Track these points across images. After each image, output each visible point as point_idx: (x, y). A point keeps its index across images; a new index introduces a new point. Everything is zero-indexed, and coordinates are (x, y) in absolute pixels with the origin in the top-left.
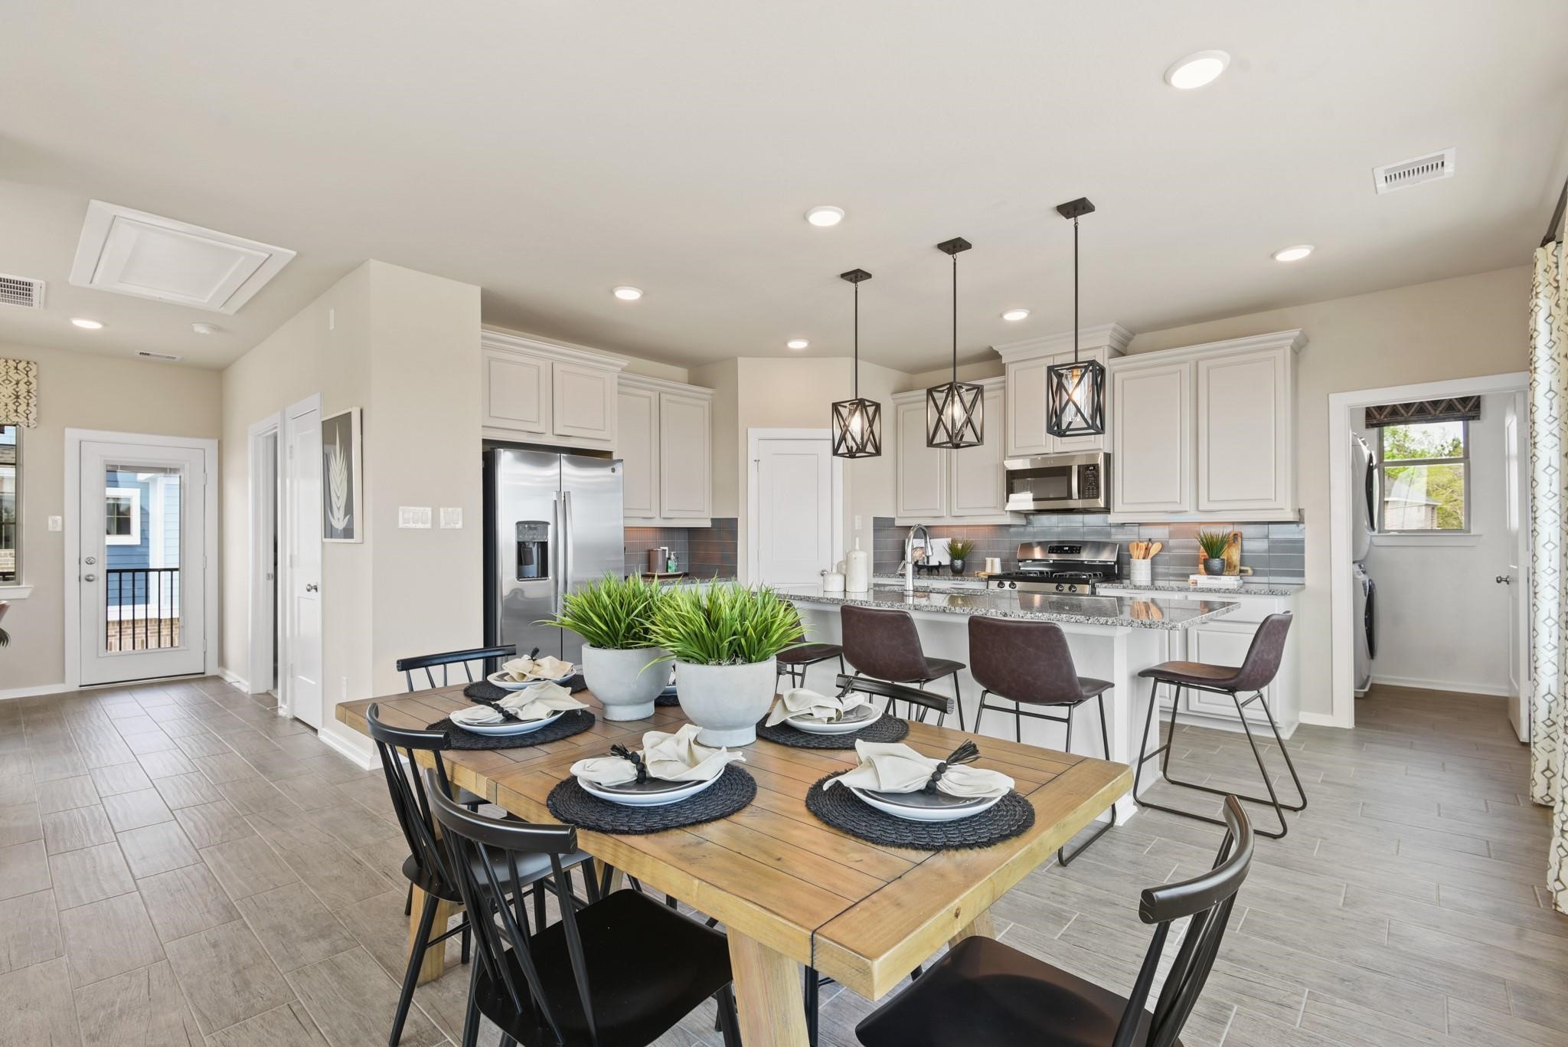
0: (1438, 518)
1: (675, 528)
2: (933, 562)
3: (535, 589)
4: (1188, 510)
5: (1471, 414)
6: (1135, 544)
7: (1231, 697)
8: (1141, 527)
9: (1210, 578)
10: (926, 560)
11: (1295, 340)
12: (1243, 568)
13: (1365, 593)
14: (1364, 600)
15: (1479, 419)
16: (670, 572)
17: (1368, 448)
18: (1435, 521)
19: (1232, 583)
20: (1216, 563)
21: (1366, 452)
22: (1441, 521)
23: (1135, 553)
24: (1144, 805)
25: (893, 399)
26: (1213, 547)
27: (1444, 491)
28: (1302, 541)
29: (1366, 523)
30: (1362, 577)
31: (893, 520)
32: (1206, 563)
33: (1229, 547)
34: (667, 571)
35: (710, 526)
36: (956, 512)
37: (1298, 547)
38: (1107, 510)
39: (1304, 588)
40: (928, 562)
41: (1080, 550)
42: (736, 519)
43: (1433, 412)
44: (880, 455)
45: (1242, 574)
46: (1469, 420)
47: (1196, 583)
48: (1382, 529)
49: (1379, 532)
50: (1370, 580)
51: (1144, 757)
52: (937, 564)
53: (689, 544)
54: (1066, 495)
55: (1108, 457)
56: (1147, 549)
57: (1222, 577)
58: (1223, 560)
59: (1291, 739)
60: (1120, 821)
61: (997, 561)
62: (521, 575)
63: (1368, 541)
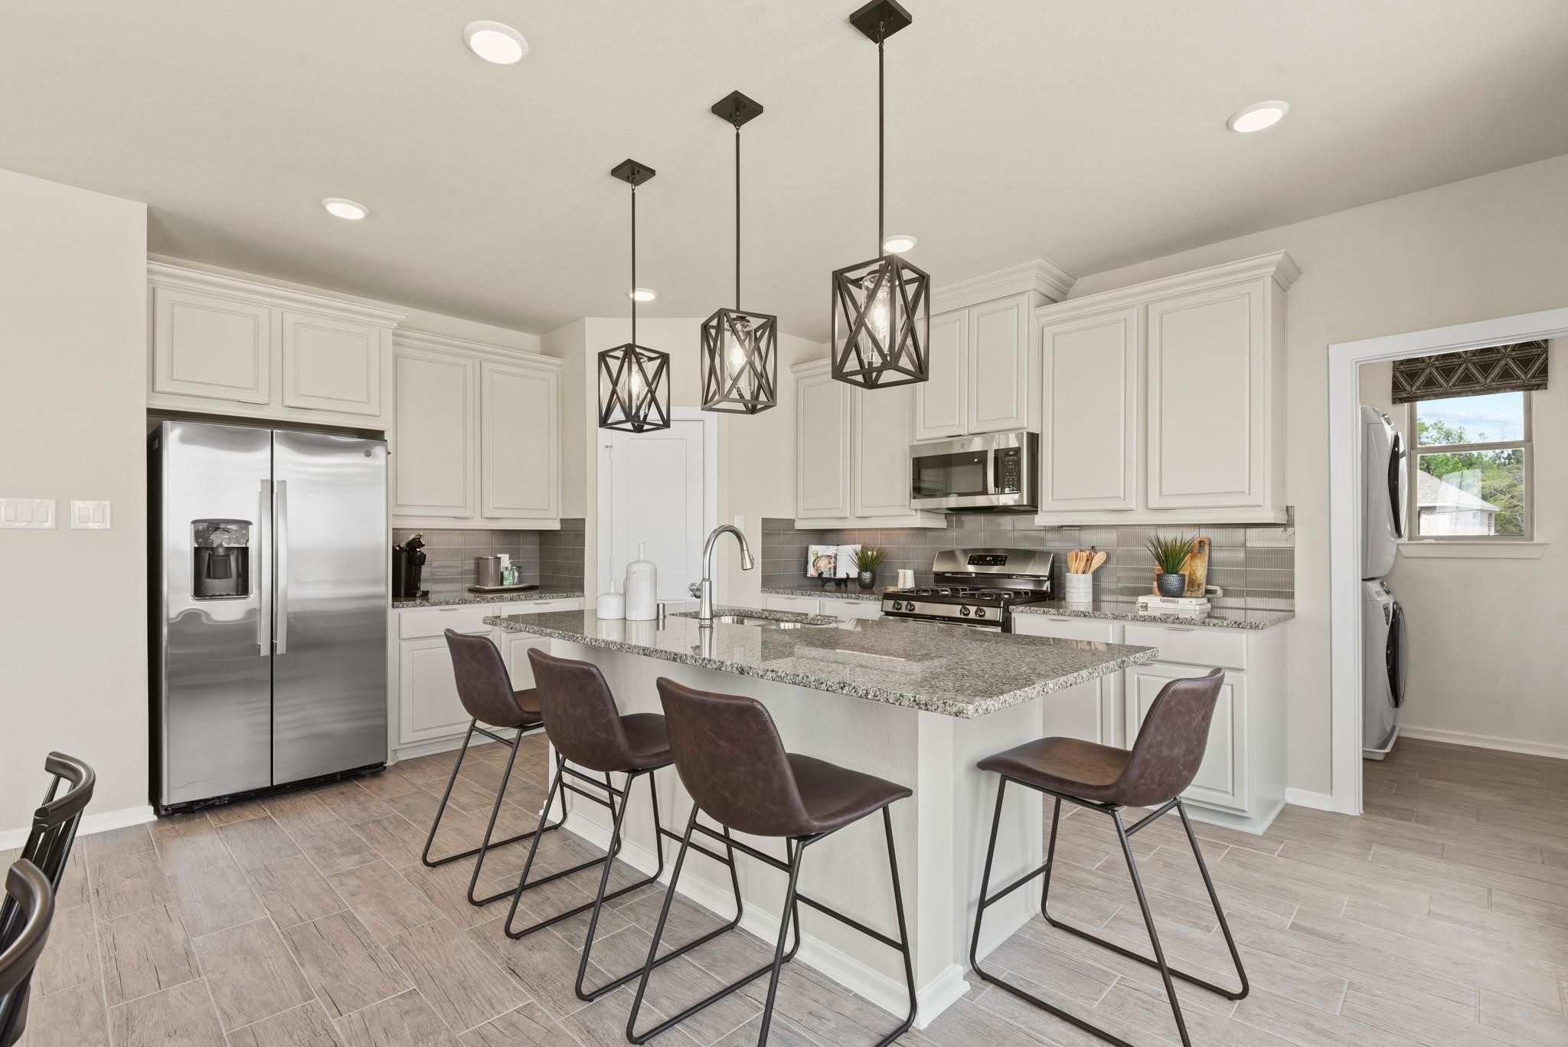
0: (1495, 525)
1: (520, 530)
2: (841, 575)
3: (226, 611)
4: (1135, 508)
5: (1533, 382)
6: (1074, 553)
7: (1108, 818)
8: (1083, 532)
9: (1164, 601)
10: (832, 572)
11: (1277, 267)
12: (1210, 587)
13: (1387, 620)
14: (1383, 631)
15: (1546, 388)
16: (507, 584)
17: (1392, 429)
18: (1493, 529)
19: (1193, 608)
20: (1173, 580)
21: (1390, 433)
22: (1499, 528)
23: (1073, 565)
24: (985, 977)
25: (793, 372)
26: (1169, 559)
27: (1503, 497)
28: (1291, 552)
29: (1389, 526)
30: (1385, 600)
31: (793, 521)
32: (1159, 579)
33: (1192, 558)
34: (502, 584)
35: (559, 528)
36: (860, 512)
37: (1286, 557)
38: (1033, 507)
39: (1293, 617)
40: (835, 574)
41: (1005, 561)
42: (584, 519)
43: (1482, 380)
44: (669, 427)
45: (1209, 596)
46: (1532, 389)
47: (1146, 607)
48: (1413, 536)
49: (1410, 538)
50: (1394, 603)
51: (986, 899)
52: (845, 576)
53: (540, 551)
54: (980, 489)
55: (1034, 440)
56: (1089, 560)
57: (1180, 599)
58: (1184, 576)
59: (1265, 833)
60: (922, 1021)
61: (910, 573)
62: (199, 592)
63: (1394, 551)
